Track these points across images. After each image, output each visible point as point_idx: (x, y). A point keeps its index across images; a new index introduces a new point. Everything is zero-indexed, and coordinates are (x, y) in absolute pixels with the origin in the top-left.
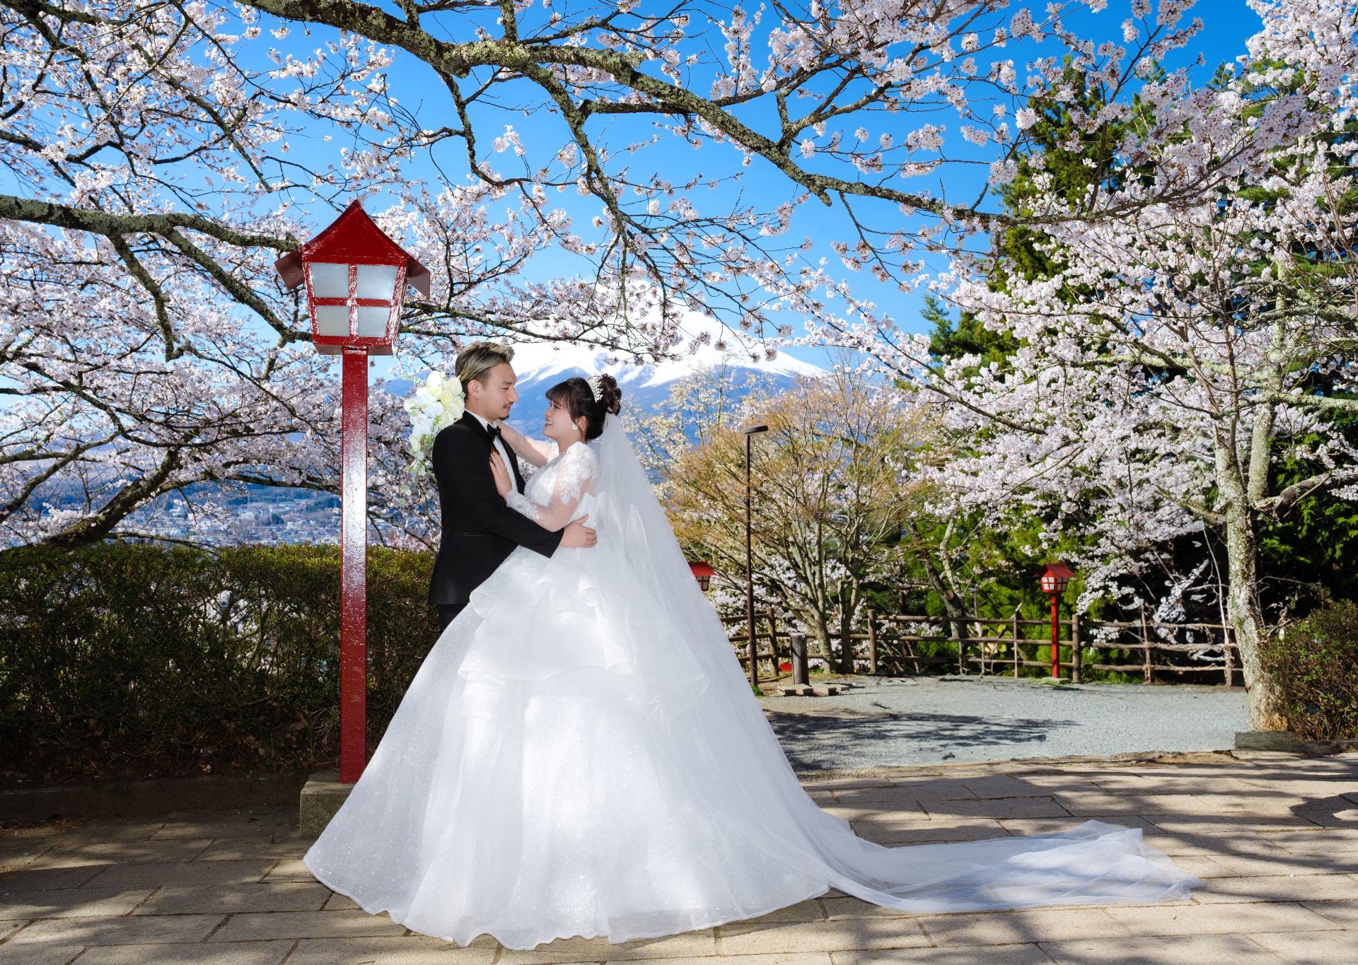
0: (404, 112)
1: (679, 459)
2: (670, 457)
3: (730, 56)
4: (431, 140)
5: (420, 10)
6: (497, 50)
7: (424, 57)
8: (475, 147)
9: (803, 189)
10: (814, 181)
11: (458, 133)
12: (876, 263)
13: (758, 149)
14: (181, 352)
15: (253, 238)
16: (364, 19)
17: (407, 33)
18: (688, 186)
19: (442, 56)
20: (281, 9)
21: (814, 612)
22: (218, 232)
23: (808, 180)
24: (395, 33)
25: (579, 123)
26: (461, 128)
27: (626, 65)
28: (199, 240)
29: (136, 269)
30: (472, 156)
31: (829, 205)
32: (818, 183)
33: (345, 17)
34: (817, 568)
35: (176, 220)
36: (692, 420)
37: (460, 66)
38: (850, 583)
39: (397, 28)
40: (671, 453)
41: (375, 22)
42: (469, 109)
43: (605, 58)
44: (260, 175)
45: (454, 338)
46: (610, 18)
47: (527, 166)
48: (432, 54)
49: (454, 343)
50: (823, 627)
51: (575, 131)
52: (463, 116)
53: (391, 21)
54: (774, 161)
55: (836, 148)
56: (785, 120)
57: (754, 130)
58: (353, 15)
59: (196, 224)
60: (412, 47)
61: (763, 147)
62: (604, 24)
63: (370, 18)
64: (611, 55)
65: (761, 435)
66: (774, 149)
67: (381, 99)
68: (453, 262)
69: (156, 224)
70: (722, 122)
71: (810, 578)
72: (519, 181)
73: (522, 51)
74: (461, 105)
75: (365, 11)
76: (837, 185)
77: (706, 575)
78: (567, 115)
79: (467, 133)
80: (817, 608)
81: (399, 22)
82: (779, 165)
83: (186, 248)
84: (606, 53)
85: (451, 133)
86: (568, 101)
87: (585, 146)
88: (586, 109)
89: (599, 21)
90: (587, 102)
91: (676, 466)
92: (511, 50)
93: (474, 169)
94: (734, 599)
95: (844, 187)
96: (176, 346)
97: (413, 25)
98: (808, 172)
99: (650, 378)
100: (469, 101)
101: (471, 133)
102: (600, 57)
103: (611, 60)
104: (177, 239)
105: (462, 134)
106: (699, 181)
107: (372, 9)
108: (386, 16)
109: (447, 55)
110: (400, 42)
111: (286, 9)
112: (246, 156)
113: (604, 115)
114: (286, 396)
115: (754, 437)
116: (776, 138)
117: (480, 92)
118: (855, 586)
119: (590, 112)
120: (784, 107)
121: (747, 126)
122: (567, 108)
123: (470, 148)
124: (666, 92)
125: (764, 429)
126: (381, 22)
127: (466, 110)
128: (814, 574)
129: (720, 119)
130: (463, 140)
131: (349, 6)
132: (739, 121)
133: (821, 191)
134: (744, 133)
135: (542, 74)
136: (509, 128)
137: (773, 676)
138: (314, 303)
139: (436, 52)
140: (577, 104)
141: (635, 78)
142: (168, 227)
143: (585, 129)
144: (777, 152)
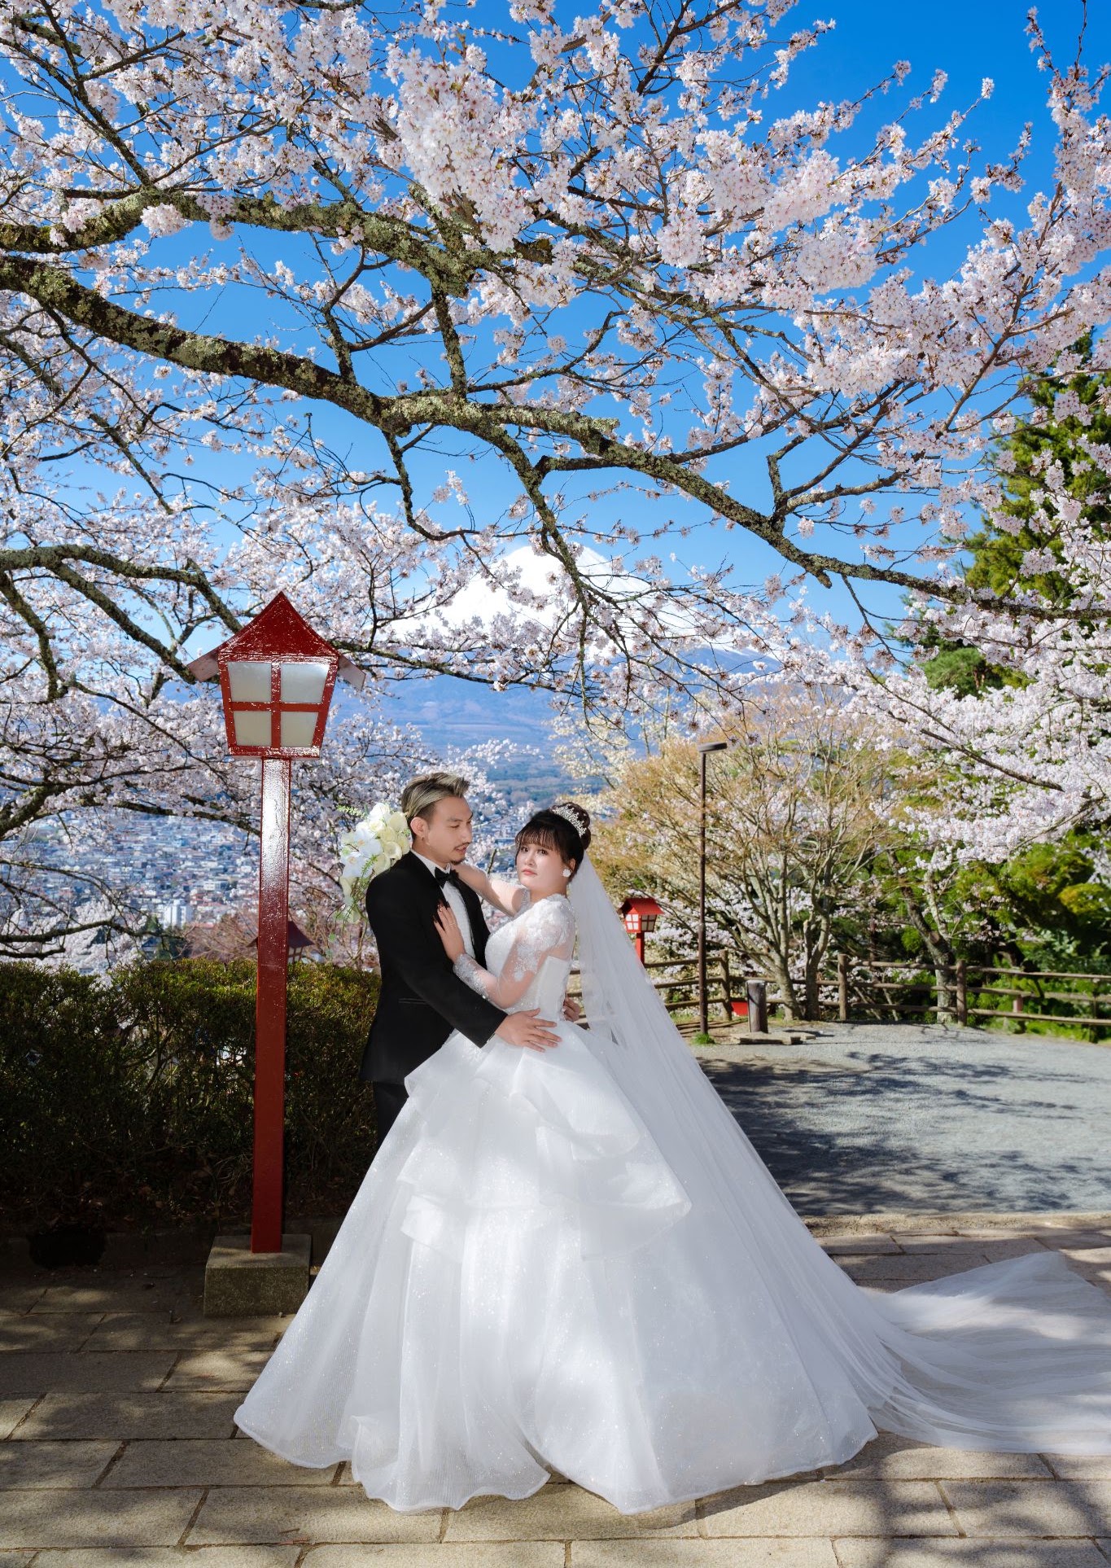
0: (331, 455)
1: (620, 766)
2: (610, 764)
3: (710, 395)
4: (362, 487)
5: (352, 349)
6: (443, 408)
7: (360, 414)
8: (412, 498)
9: (799, 569)
10: (812, 563)
11: (392, 481)
12: (882, 648)
13: (747, 524)
14: (65, 689)
15: (150, 570)
16: (292, 372)
17: (341, 387)
18: (656, 534)
19: (380, 414)
20: (197, 364)
21: (774, 954)
22: (109, 562)
23: (805, 560)
24: (326, 388)
25: (536, 483)
26: (396, 476)
27: (594, 433)
28: (88, 571)
29: (19, 605)
30: (409, 507)
31: (829, 586)
32: (817, 564)
33: (270, 371)
34: (780, 906)
35: (66, 551)
37: (400, 425)
38: (818, 923)
39: (329, 382)
40: (611, 759)
41: (304, 376)
42: (406, 457)
43: (570, 423)
44: (160, 495)
45: (374, 670)
46: (572, 364)
47: (471, 515)
48: (369, 412)
49: (374, 675)
50: (785, 971)
51: (531, 491)
52: (399, 465)
53: (322, 374)
54: (765, 537)
55: (837, 520)
56: (778, 487)
57: (742, 503)
58: (279, 368)
59: (86, 554)
60: (345, 403)
61: (753, 521)
62: (566, 370)
63: (298, 371)
64: (577, 420)
65: (720, 753)
66: (765, 525)
67: (306, 440)
68: (377, 593)
69: (43, 558)
70: (706, 495)
71: (772, 917)
72: (461, 533)
73: (473, 411)
74: (397, 454)
75: (292, 364)
76: (839, 567)
77: (652, 914)
78: (522, 475)
79: (404, 482)
80: (778, 952)
81: (332, 375)
82: (771, 543)
83: (75, 582)
84: (572, 418)
85: (384, 481)
86: (524, 460)
87: (542, 507)
88: (544, 466)
89: (560, 368)
90: (545, 459)
91: (616, 776)
92: (460, 408)
93: (411, 521)
94: (680, 931)
95: (847, 570)
96: (59, 682)
97: (346, 369)
98: (805, 550)
100: (406, 448)
101: (407, 484)
102: (565, 422)
103: (578, 426)
104: (66, 573)
105: (397, 482)
106: (670, 528)
107: (302, 361)
108: (317, 368)
109: (385, 413)
110: (332, 397)
111: (204, 362)
112: (145, 475)
113: (565, 473)
114: (183, 733)
115: (711, 756)
116: (768, 511)
117: (419, 438)
118: (823, 927)
119: (548, 470)
120: (776, 473)
121: (734, 497)
122: (522, 467)
123: (407, 499)
124: (641, 462)
125: (722, 746)
126: (311, 376)
127: (403, 459)
128: (776, 912)
129: (702, 491)
130: (398, 489)
131: (275, 359)
132: (726, 492)
133: (819, 573)
134: (731, 507)
135: (494, 434)
136: (452, 473)
137: (725, 1021)
138: (230, 708)
139: (374, 409)
140: (534, 461)
141: (605, 445)
142: (56, 561)
143: (542, 489)
144: (769, 528)
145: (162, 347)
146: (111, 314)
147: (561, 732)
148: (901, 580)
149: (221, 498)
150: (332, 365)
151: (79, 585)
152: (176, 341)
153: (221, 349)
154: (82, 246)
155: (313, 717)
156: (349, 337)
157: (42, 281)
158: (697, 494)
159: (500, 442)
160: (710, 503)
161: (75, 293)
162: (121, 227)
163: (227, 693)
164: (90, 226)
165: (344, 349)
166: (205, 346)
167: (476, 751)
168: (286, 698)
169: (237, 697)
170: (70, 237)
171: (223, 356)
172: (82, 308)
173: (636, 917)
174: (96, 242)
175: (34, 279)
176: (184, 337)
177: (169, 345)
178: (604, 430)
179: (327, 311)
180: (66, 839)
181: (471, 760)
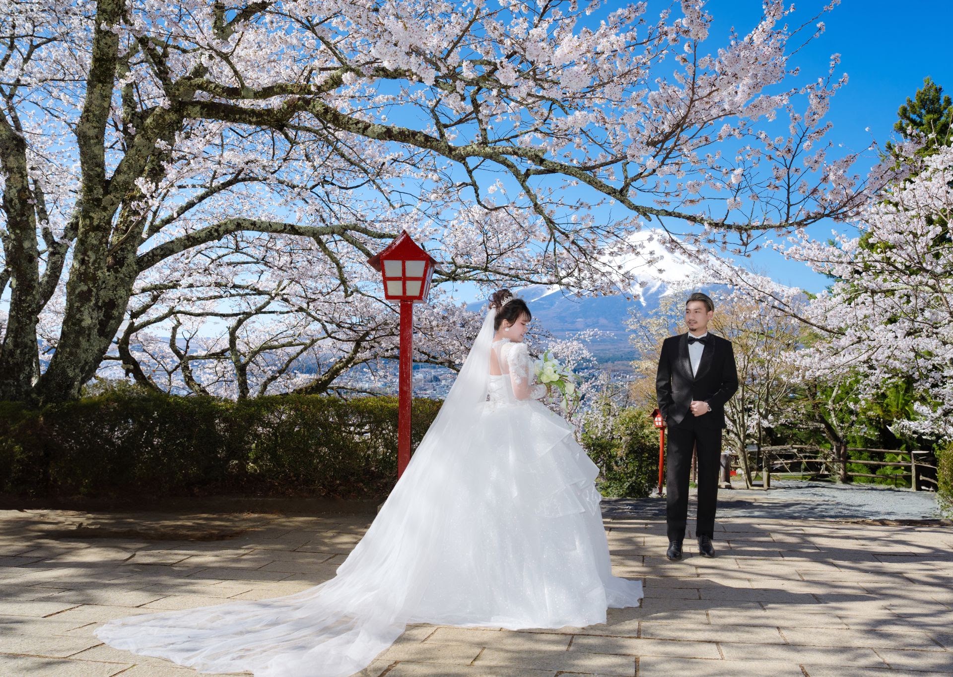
4: (458, 188)
5: (446, 126)
6: (477, 149)
7: (443, 154)
8: (479, 192)
9: (635, 213)
10: (640, 209)
11: (470, 185)
13: (609, 194)
14: (352, 293)
16: (414, 137)
17: (435, 143)
19: (451, 154)
20: (375, 137)
22: (365, 231)
23: (636, 208)
24: (429, 143)
25: (524, 181)
26: (471, 183)
27: (537, 156)
28: (356, 235)
29: (327, 252)
30: (478, 196)
31: (651, 220)
32: (642, 210)
33: (405, 137)
34: (741, 415)
35: (347, 227)
36: (673, 321)
39: (430, 141)
41: (419, 139)
42: (474, 173)
43: (526, 152)
44: (389, 200)
47: (508, 199)
48: (447, 152)
50: (743, 450)
51: (522, 185)
52: (471, 177)
53: (427, 138)
54: (618, 199)
55: (655, 190)
56: (626, 177)
57: (608, 185)
58: (409, 137)
59: (355, 228)
60: (436, 149)
61: (612, 192)
63: (417, 137)
66: (618, 193)
69: (336, 230)
72: (504, 207)
73: (489, 150)
74: (470, 172)
75: (414, 134)
76: (651, 210)
78: (517, 178)
79: (474, 184)
81: (433, 138)
82: (621, 201)
83: (350, 241)
84: (527, 150)
85: (467, 185)
86: (518, 171)
87: (528, 192)
90: (528, 170)
92: (484, 149)
93: (479, 202)
95: (655, 212)
96: (349, 290)
97: (442, 135)
98: (637, 204)
99: (664, 291)
100: (473, 169)
103: (530, 154)
104: (348, 238)
105: (472, 185)
107: (418, 132)
108: (425, 135)
109: (454, 153)
111: (377, 135)
112: (382, 192)
113: (536, 176)
116: (619, 187)
117: (480, 165)
119: (530, 175)
120: (626, 171)
122: (517, 174)
123: (476, 192)
126: (422, 139)
128: (739, 418)
131: (407, 132)
133: (645, 215)
134: (602, 186)
135: (501, 159)
136: (497, 181)
138: (386, 280)
139: (450, 152)
140: (523, 172)
141: (542, 161)
142: (343, 231)
143: (527, 184)
144: (621, 195)
145: (361, 131)
146: (341, 118)
147: (632, 327)
148: (679, 216)
149: (418, 201)
150: (436, 135)
151: (353, 242)
152: (367, 127)
153: (384, 130)
154: (324, 91)
155: (419, 283)
156: (444, 120)
157: (314, 107)
158: (585, 181)
159: (504, 162)
160: (591, 184)
161: (327, 110)
162: (337, 82)
163: (384, 275)
164: (326, 82)
165: (440, 126)
166: (378, 129)
167: (580, 335)
168: (408, 274)
169: (388, 275)
170: (319, 88)
171: (385, 133)
172: (329, 116)
173: (660, 419)
174: (329, 89)
175: (310, 107)
176: (370, 126)
177: (364, 129)
178: (540, 154)
179: (433, 111)
180: (372, 378)
181: (578, 339)
